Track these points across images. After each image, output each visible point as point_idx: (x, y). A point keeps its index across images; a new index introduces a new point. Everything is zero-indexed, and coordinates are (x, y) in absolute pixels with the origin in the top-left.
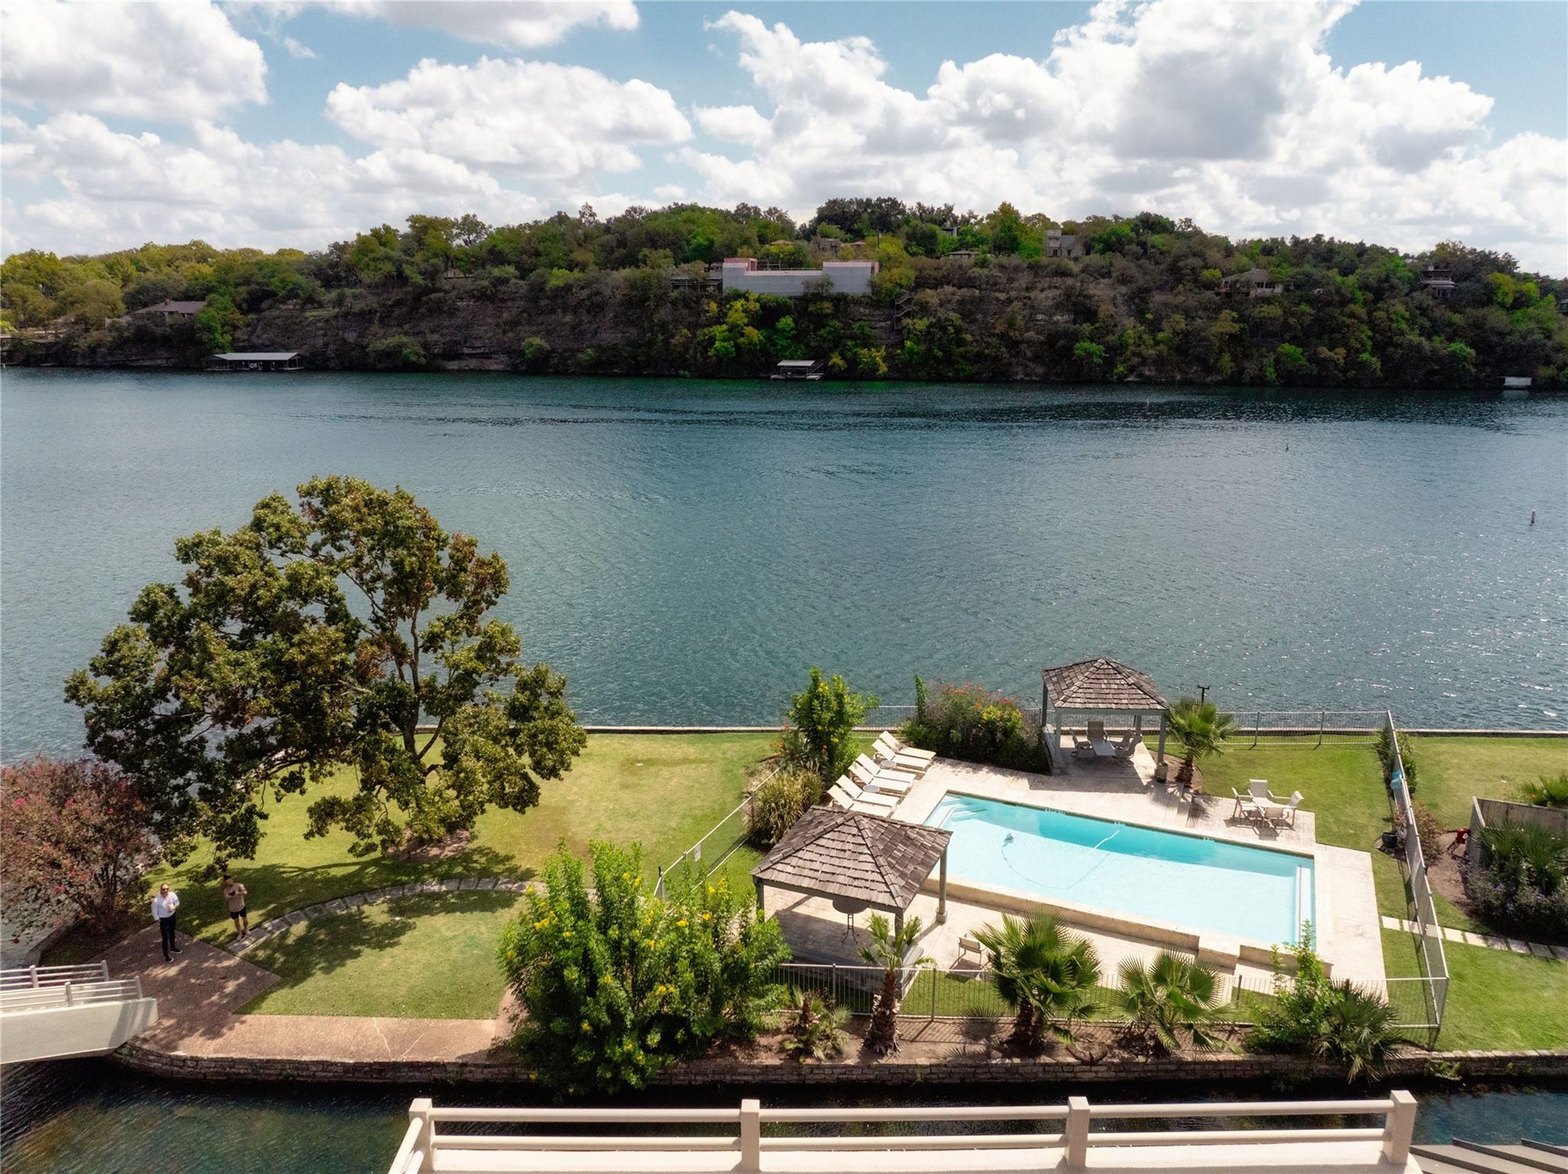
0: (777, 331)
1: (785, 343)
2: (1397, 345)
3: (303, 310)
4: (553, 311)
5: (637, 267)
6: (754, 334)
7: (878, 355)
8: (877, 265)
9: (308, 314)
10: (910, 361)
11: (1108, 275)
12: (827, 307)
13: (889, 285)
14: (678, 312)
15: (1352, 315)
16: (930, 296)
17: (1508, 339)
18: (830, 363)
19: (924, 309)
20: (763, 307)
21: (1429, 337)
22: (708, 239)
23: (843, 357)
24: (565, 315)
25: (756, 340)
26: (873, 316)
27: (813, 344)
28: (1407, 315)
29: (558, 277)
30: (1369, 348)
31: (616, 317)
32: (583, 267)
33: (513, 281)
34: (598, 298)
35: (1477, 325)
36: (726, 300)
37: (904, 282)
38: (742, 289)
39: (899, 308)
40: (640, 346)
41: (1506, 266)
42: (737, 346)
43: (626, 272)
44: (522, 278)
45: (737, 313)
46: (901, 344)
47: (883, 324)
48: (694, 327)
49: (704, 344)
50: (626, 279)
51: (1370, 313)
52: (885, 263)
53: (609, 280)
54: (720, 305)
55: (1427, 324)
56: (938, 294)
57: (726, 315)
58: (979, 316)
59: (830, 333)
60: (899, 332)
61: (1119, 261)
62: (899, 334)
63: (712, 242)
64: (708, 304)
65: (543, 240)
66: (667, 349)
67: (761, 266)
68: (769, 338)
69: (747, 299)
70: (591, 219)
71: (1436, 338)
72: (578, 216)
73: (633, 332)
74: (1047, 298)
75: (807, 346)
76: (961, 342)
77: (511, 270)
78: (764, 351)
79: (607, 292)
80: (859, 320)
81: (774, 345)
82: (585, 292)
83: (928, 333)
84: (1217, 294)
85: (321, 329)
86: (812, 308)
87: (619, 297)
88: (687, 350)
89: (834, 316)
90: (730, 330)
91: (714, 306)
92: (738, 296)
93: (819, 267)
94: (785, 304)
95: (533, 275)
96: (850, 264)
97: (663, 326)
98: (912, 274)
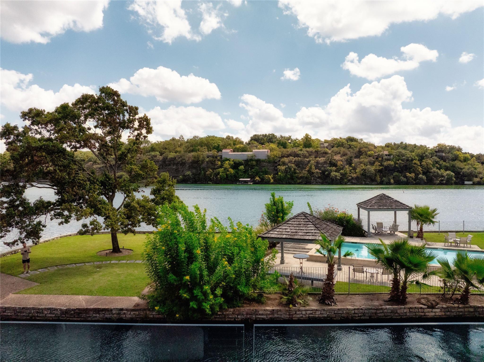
0: (239, 170)
1: (241, 173)
2: (430, 172)
3: (93, 165)
4: (170, 165)
5: (196, 152)
6: (232, 171)
7: (271, 177)
8: (269, 151)
9: (94, 166)
10: (280, 179)
11: (340, 153)
12: (254, 163)
13: (273, 156)
14: (208, 165)
15: (415, 164)
16: (286, 160)
17: (463, 170)
18: (255, 179)
19: (284, 164)
20: (234, 163)
21: (439, 170)
22: (218, 144)
23: (260, 178)
24: (173, 166)
25: (232, 172)
26: (268, 165)
27: (250, 174)
28: (432, 163)
29: (172, 155)
30: (422, 173)
31: (189, 166)
32: (180, 152)
33: (158, 156)
34: (184, 161)
35: (453, 166)
36: (223, 161)
37: (277, 155)
38: (228, 158)
39: (276, 163)
40: (196, 175)
41: (459, 149)
42: (226, 174)
43: (193, 154)
44: (161, 155)
45: (226, 164)
46: (277, 174)
47: (271, 168)
48: (213, 169)
49: (217, 174)
50: (193, 156)
51: (420, 163)
52: (271, 150)
53: (187, 156)
54: (221, 162)
55: (439, 166)
56: (288, 159)
57: (223, 165)
58: (301, 165)
59: (255, 170)
60: (276, 170)
61: (342, 149)
62: (276, 171)
63: (219, 145)
64: (218, 162)
65: (168, 145)
66: (205, 176)
67: (234, 151)
68: (236, 172)
69: (230, 161)
70: (183, 139)
71: (441, 170)
72: (179, 139)
73: (194, 171)
74: (321, 160)
75: (248, 174)
76: (295, 173)
77: (158, 153)
78: (235, 176)
79: (187, 159)
80: (264, 167)
81: (238, 174)
82: (180, 159)
83: (286, 170)
84: (373, 158)
85: (98, 170)
86: (249, 163)
87: (190, 161)
88: (211, 176)
89: (256, 165)
90: (224, 170)
91: (219, 163)
92: (227, 160)
93: (252, 151)
94: (241, 162)
95: (164, 155)
96: (261, 150)
97: (204, 169)
98: (280, 153)
